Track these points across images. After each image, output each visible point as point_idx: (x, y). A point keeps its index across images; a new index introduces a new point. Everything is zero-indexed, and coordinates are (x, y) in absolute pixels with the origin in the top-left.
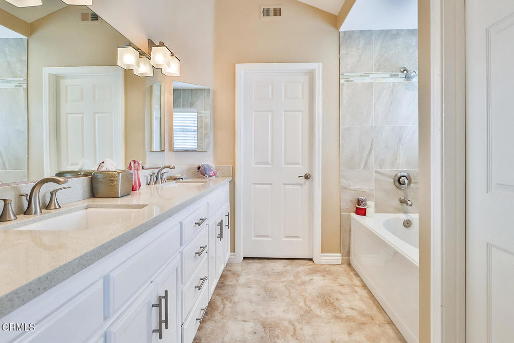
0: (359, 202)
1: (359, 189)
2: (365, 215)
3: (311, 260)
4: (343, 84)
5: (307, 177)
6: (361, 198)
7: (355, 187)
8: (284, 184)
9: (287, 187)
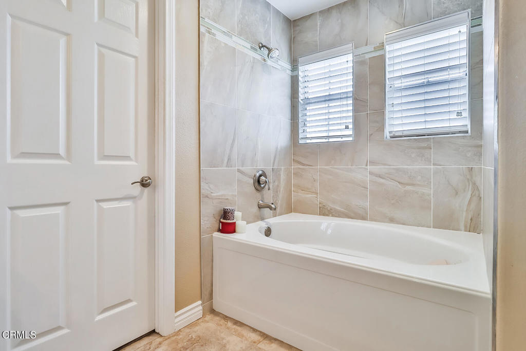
0: (226, 214)
1: (222, 196)
2: (234, 231)
3: (153, 332)
4: (204, 35)
5: (144, 183)
6: (226, 208)
7: (218, 194)
8: (98, 201)
9: (105, 205)
